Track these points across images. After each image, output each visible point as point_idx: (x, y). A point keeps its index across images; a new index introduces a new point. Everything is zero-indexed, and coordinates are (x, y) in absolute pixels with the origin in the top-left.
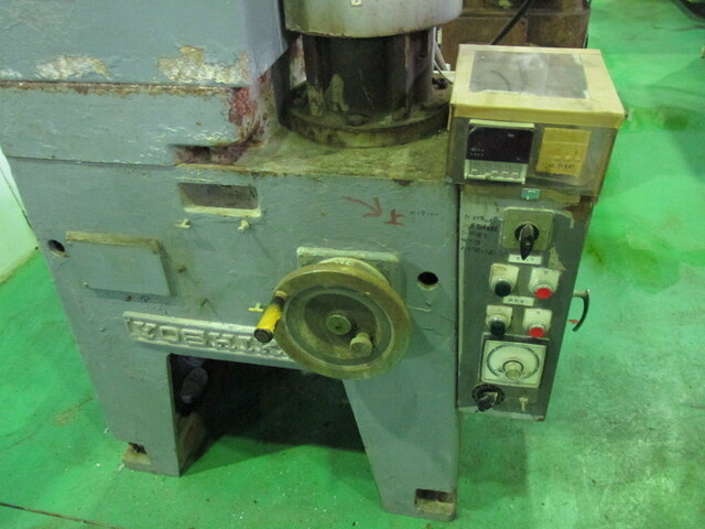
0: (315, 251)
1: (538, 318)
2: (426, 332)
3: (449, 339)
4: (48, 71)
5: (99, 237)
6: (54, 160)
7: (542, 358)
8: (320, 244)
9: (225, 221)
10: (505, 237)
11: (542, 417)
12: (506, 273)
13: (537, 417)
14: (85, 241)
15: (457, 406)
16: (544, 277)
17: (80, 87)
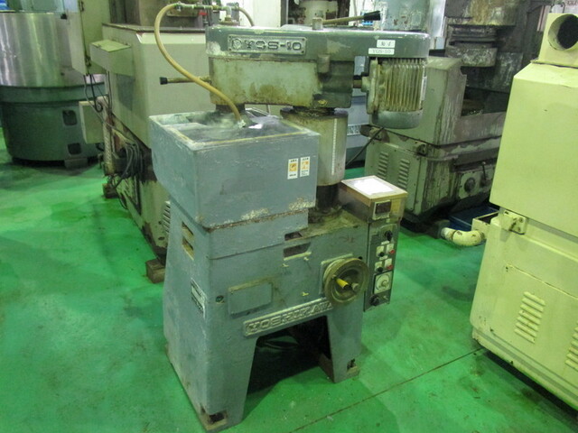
0: (328, 261)
1: (388, 262)
4: (246, 217)
5: (246, 285)
6: (237, 254)
7: (390, 276)
8: (328, 257)
9: (298, 259)
10: (381, 236)
12: (380, 249)
14: (240, 289)
16: (390, 247)
17: (256, 221)
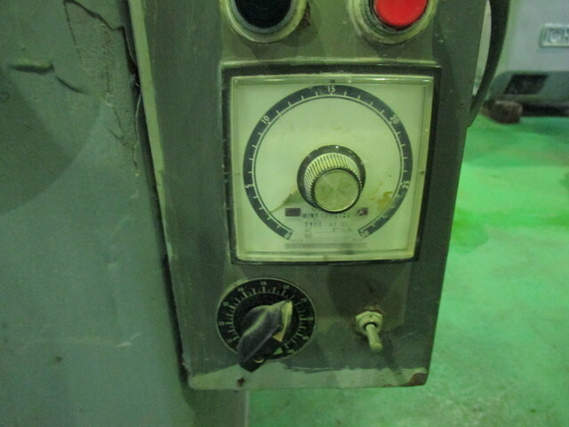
2: (26, 82)
3: (110, 107)
7: (419, 136)
11: (419, 370)
13: (408, 374)
15: (183, 375)
